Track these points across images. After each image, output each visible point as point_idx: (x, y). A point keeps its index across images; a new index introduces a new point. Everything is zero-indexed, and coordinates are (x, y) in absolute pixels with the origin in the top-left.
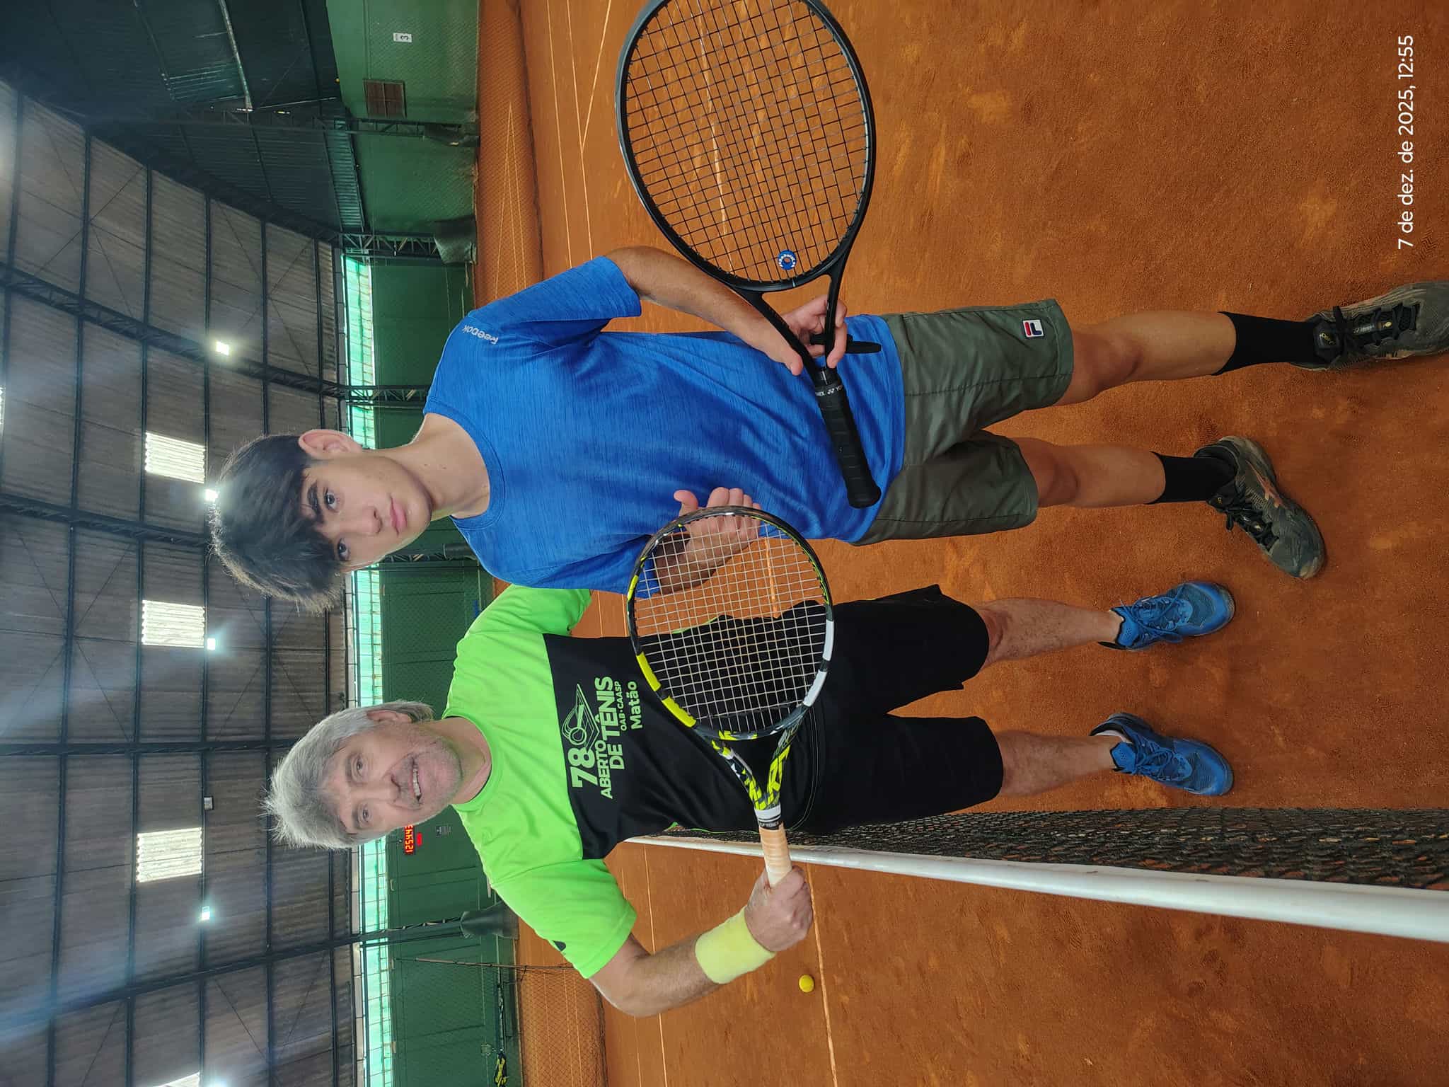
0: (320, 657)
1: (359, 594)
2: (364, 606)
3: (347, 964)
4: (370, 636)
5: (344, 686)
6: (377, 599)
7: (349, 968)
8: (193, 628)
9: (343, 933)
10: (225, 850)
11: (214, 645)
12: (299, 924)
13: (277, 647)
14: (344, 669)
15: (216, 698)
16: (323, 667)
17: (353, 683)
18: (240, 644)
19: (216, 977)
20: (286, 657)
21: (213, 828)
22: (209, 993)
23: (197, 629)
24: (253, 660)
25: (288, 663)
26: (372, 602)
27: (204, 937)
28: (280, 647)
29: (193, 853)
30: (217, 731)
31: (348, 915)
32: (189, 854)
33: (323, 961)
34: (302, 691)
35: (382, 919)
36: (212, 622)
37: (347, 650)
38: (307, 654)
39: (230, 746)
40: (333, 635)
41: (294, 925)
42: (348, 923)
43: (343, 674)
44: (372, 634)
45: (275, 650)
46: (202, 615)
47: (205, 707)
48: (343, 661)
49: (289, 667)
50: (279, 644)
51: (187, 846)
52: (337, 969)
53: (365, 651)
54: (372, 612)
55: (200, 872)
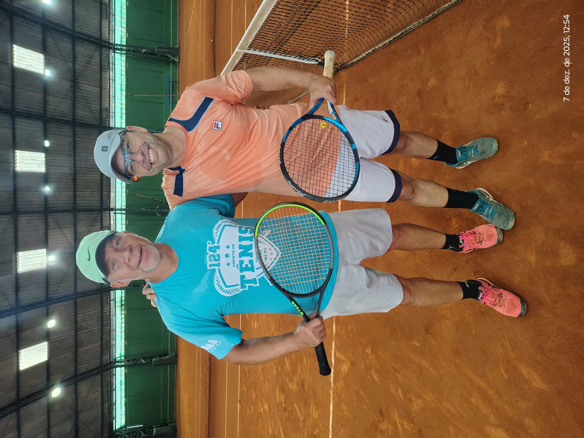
0: (97, 90)
1: (116, 65)
2: (118, 71)
3: (108, 219)
4: (120, 86)
5: (108, 105)
6: (124, 69)
7: (109, 221)
8: (38, 64)
9: (106, 207)
10: (55, 164)
11: (48, 74)
12: (87, 200)
13: (77, 81)
14: (108, 97)
15: (51, 99)
16: (99, 95)
17: (112, 105)
18: (61, 76)
19: (52, 214)
20: (82, 87)
21: (49, 154)
22: (49, 221)
23: (41, 65)
24: (67, 84)
25: (83, 90)
26: (121, 70)
27: (46, 198)
28: (79, 81)
29: (41, 163)
30: (51, 113)
31: (109, 201)
32: (40, 163)
33: (97, 217)
34: (90, 104)
35: (123, 204)
36: (48, 63)
37: (109, 89)
38: (91, 87)
39: (57, 121)
40: (103, 81)
41: (85, 200)
42: (109, 204)
43: (108, 100)
44: (121, 85)
45: (77, 82)
46: (43, 58)
47: (45, 102)
48: (108, 94)
49: (83, 92)
50: (79, 80)
51: (38, 160)
52: (104, 221)
53: (118, 91)
54: (121, 75)
55: (44, 171)
